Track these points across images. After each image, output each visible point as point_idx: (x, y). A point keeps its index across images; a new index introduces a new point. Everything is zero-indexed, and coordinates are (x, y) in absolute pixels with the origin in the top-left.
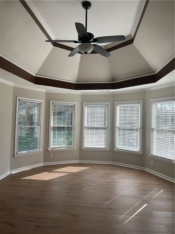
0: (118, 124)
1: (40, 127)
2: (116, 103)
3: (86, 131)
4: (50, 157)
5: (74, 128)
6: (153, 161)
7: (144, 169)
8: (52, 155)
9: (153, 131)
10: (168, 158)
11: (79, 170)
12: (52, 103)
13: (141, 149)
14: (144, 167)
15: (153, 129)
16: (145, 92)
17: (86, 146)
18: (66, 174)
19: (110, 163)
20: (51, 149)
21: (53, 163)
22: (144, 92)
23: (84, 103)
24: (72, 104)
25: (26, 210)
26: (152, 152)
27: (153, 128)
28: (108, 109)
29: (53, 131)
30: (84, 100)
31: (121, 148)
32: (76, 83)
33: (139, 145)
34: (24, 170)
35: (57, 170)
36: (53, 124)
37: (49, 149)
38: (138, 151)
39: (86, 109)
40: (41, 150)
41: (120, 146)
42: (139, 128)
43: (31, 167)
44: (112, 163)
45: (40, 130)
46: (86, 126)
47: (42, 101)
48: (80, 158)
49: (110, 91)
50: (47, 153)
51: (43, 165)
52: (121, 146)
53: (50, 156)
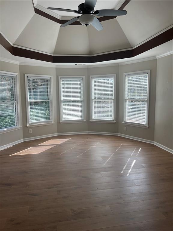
0: (93, 97)
1: (17, 102)
2: (91, 76)
3: (63, 105)
4: (30, 133)
5: (51, 102)
6: (126, 127)
7: (118, 134)
8: (31, 130)
9: (126, 101)
10: (140, 123)
11: (63, 142)
12: (27, 77)
13: (115, 118)
14: (118, 133)
15: (126, 100)
16: (119, 66)
17: (63, 120)
18: (53, 146)
19: (87, 132)
20: (29, 124)
21: (34, 138)
22: (117, 66)
23: (59, 77)
24: (47, 77)
25: (37, 181)
26: (125, 119)
27: (126, 98)
28: (83, 82)
29: (30, 106)
30: (60, 74)
31: (96, 119)
32: (52, 55)
33: (113, 114)
34: (6, 148)
35: (41, 144)
36: (29, 99)
37: (28, 125)
38: (112, 120)
39: (61, 83)
40: (20, 126)
41: (95, 117)
42: (113, 100)
43: (11, 144)
44: (89, 132)
45: (17, 105)
46: (63, 100)
47: (16, 74)
48: (59, 131)
49: (86, 65)
50: (26, 129)
51: (23, 141)
52: (97, 117)
53: (30, 131)
